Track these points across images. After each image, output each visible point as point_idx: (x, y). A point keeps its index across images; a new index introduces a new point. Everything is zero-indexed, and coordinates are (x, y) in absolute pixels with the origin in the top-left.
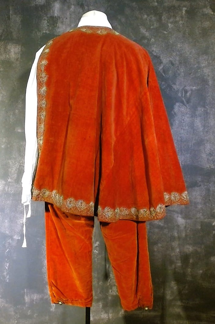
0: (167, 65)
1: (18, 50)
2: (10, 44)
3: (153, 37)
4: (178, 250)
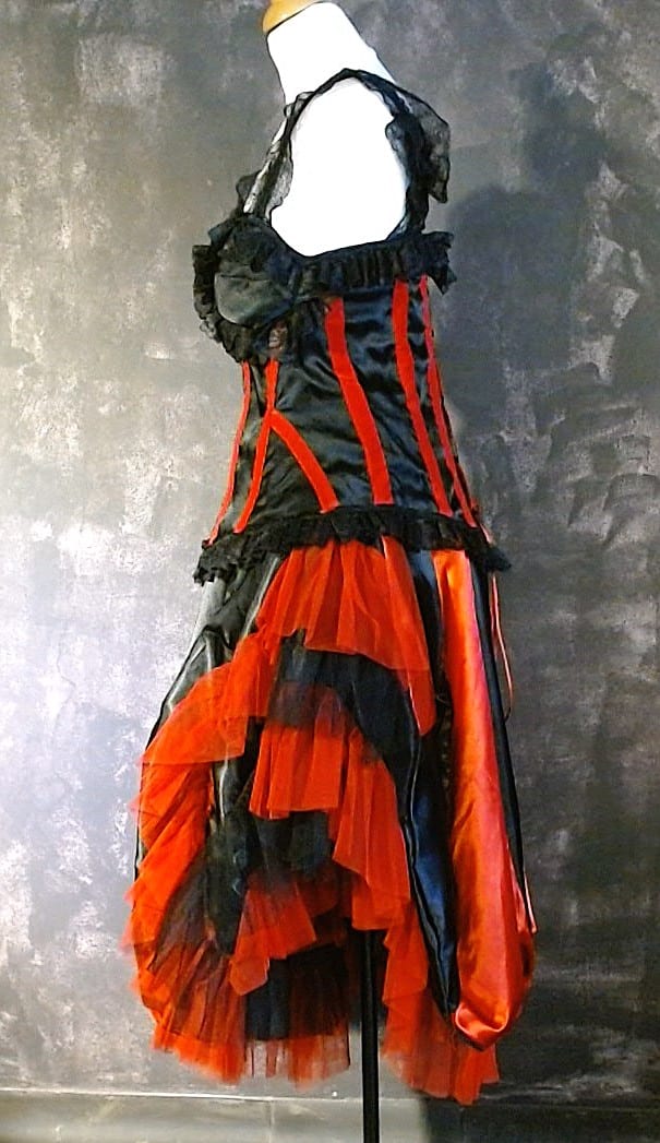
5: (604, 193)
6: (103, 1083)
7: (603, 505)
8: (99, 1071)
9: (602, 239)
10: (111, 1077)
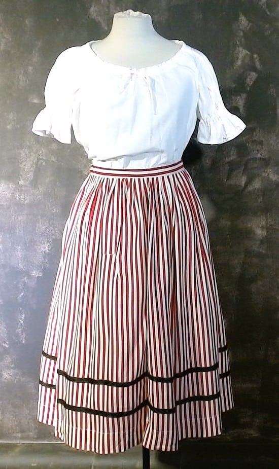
5: (241, 27)
6: (16, 438)
7: (242, 172)
8: (14, 433)
9: (241, 49)
10: (19, 435)
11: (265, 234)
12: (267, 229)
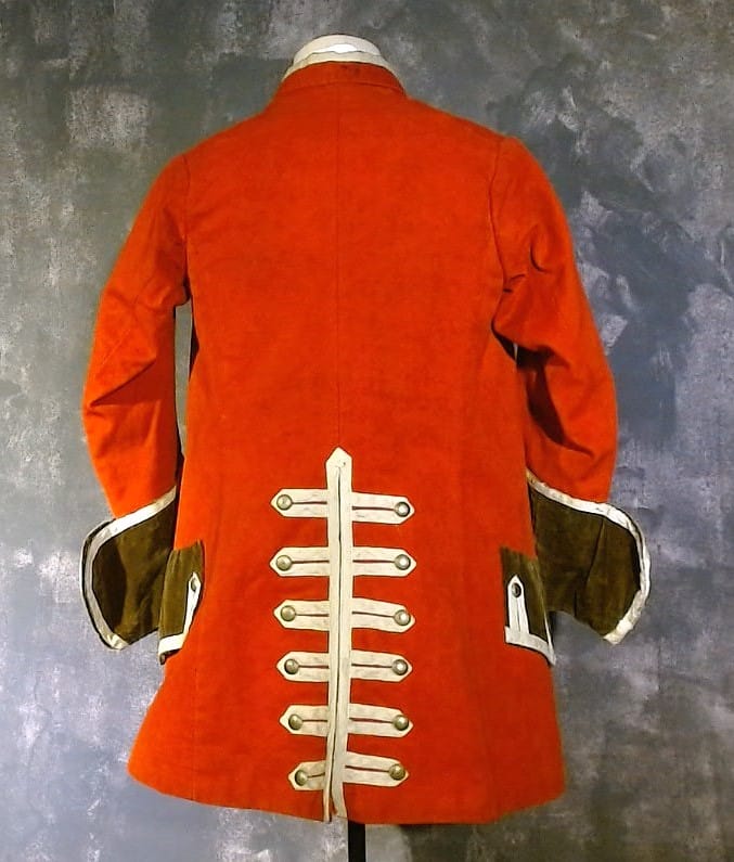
0: (661, 152)
1: (138, 115)
2: (113, 96)
3: (606, 54)
4: (714, 828)
11: (657, 688)
12: (659, 675)
